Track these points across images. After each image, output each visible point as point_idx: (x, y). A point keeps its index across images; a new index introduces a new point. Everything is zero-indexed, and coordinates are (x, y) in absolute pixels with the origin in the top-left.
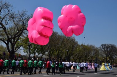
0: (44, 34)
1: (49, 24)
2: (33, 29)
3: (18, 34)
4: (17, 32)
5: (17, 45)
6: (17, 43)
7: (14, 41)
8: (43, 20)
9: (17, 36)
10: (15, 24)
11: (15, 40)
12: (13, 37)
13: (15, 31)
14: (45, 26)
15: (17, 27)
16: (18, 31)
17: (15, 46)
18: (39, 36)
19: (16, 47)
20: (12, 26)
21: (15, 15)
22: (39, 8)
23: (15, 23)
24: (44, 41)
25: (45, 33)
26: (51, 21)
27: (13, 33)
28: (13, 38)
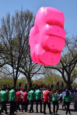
1: (58, 31)
2: (36, 43)
3: (74, 61)
4: (73, 58)
6: (73, 72)
7: (69, 70)
9: (73, 64)
10: (69, 50)
11: (70, 68)
12: (68, 65)
13: (70, 57)
15: (72, 53)
17: (72, 75)
19: (73, 76)
20: (67, 53)
21: (69, 40)
23: (70, 48)
24: (52, 59)
25: (53, 46)
26: (62, 27)
27: (69, 60)
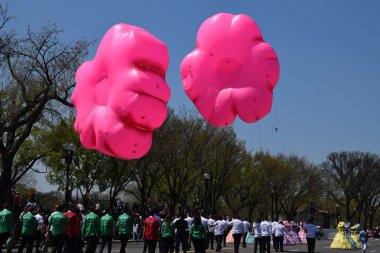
0: (139, 120)
1: (158, 86)
3: (27, 114)
4: (24, 105)
5: (22, 156)
6: (21, 149)
7: (10, 142)
8: (134, 73)
9: (23, 123)
10: (14, 76)
11: (14, 137)
12: (7, 125)
13: (14, 102)
14: (142, 93)
15: (24, 89)
16: (28, 102)
17: (17, 158)
18: (119, 126)
19: (20, 164)
20: (5, 85)
21: (16, 44)
22: (118, 27)
23: (16, 72)
24: (136, 145)
25: (143, 118)
26: (163, 76)
27: (9, 109)
28: (7, 129)
